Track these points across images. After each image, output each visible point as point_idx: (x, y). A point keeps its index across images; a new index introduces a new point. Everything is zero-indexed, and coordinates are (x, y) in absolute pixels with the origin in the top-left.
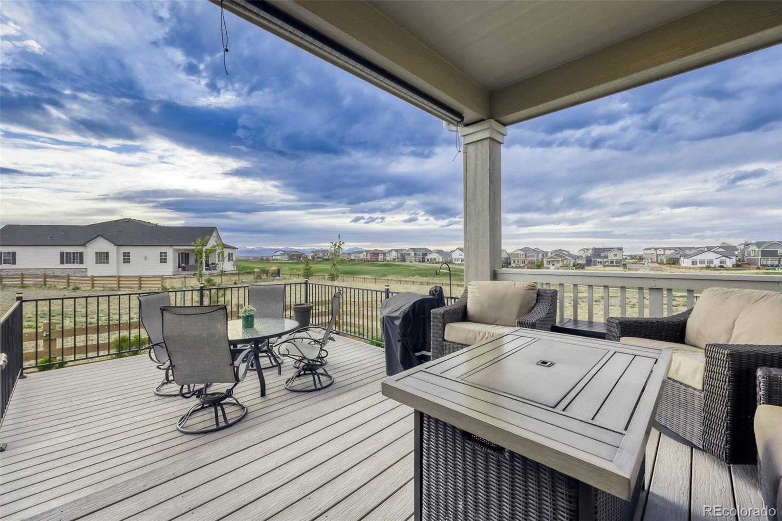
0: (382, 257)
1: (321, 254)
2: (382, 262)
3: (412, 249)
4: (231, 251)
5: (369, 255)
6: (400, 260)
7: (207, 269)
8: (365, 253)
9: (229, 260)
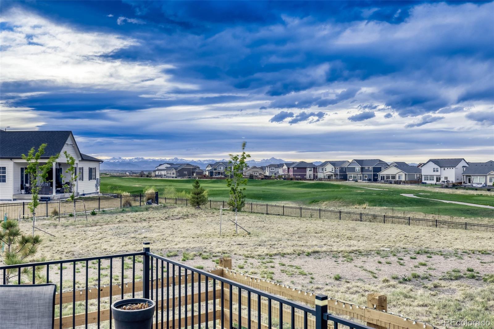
0: (312, 173)
1: (222, 168)
2: (310, 180)
3: (357, 161)
4: (92, 165)
5: (291, 169)
6: (339, 177)
7: (58, 192)
8: (285, 167)
9: (90, 178)
